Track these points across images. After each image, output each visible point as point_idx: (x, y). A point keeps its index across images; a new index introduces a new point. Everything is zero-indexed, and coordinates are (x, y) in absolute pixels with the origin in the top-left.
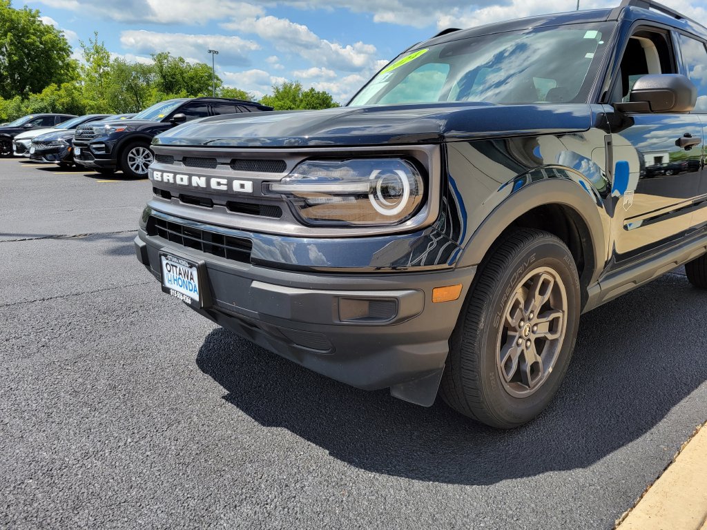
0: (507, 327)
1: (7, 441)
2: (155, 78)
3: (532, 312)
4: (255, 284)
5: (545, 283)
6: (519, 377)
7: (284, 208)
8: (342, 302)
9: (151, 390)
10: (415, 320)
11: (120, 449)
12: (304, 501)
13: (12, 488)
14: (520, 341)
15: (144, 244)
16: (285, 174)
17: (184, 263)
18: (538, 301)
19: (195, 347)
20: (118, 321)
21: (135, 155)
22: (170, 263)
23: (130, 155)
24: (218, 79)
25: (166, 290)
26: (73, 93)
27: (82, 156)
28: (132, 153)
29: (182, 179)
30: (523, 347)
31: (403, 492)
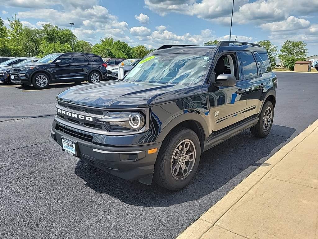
0: (174, 160)
1: (13, 203)
2: (44, 36)
3: (183, 153)
4: (94, 150)
5: (187, 144)
6: (180, 174)
7: (103, 126)
8: (120, 155)
9: (59, 183)
10: (143, 159)
11: (51, 204)
12: (111, 215)
13: (18, 217)
14: (180, 163)
15: (55, 133)
16: (102, 116)
17: (70, 142)
18: (185, 150)
19: (73, 167)
20: (43, 158)
21: (39, 79)
22: (65, 141)
23: (37, 79)
24: (74, 36)
25: (64, 150)
26: (5, 43)
27: (15, 79)
28: (38, 78)
29: (69, 114)
30: (181, 164)
31: (141, 211)
